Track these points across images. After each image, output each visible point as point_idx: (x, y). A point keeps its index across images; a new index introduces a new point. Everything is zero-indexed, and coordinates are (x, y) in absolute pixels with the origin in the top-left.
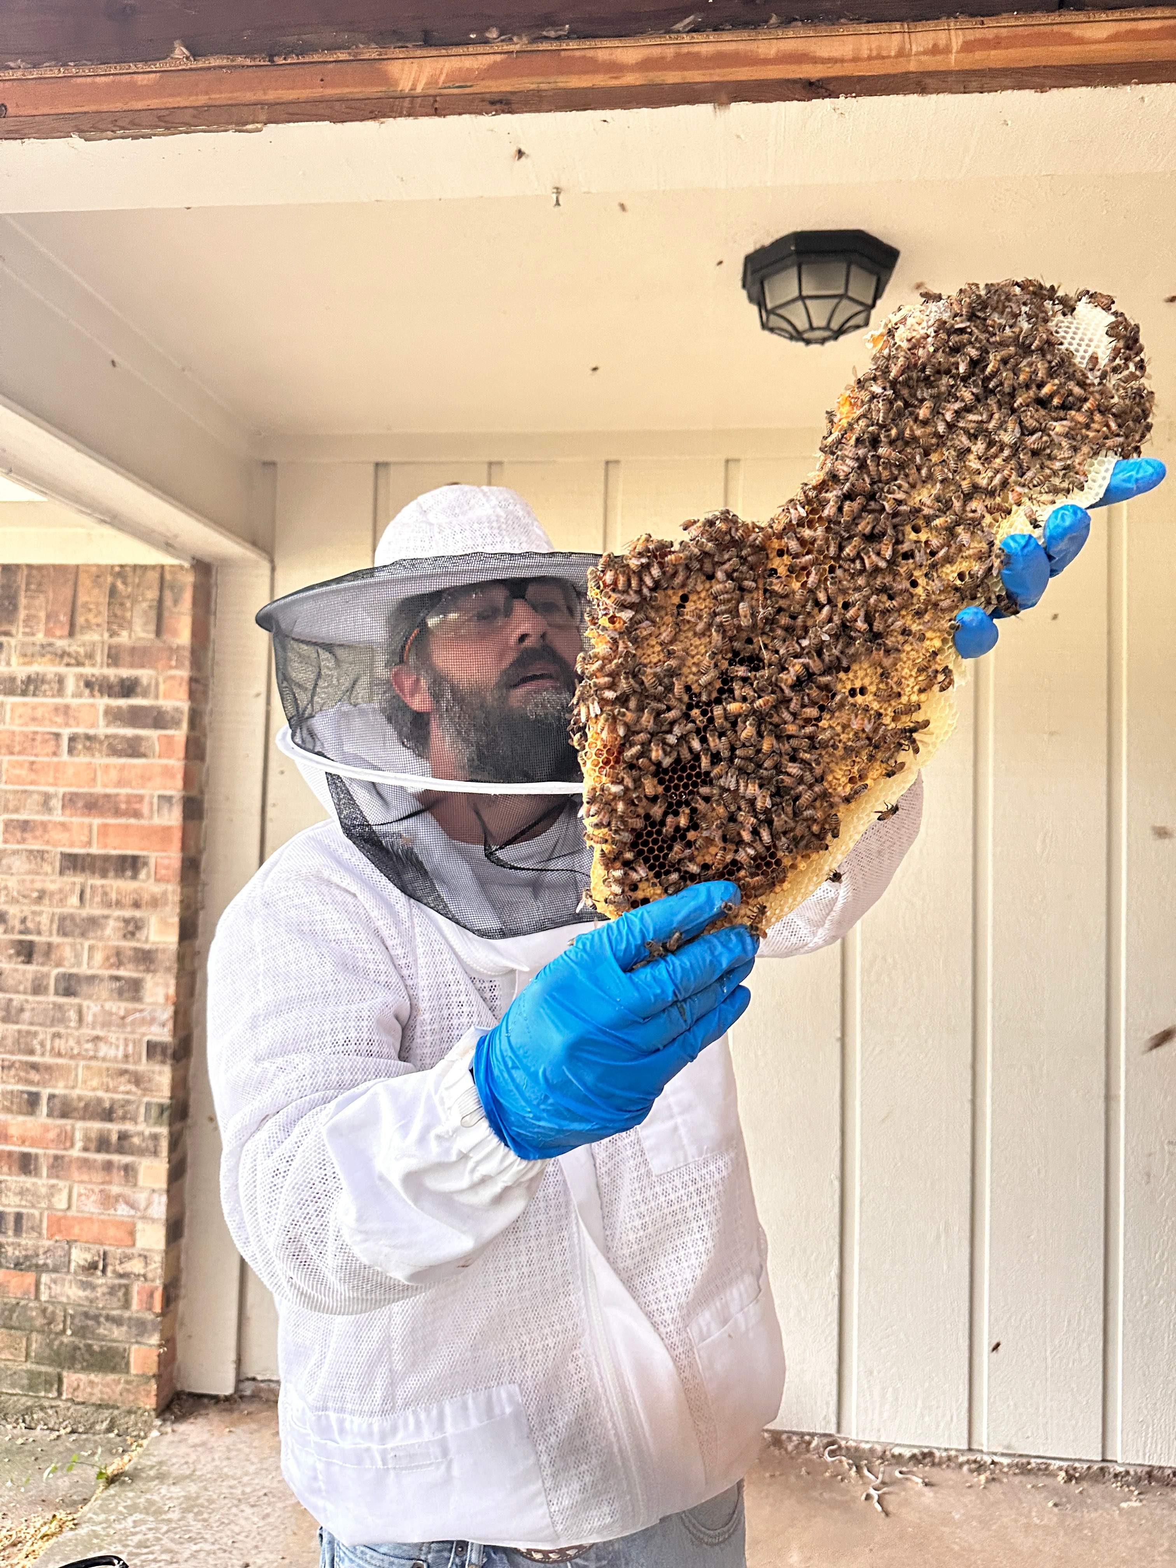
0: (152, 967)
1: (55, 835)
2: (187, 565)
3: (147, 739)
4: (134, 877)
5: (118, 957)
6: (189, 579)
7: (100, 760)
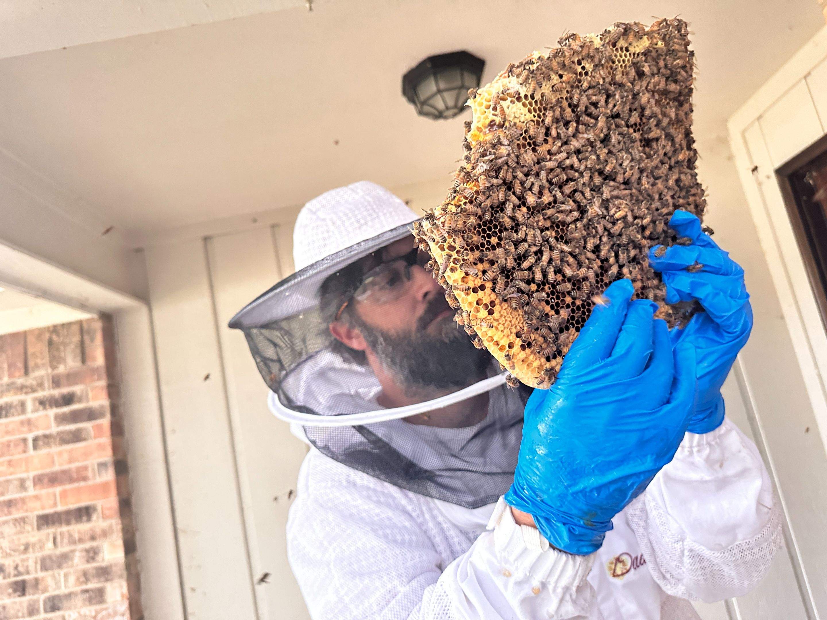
0: (109, 577)
1: (31, 504)
2: (95, 316)
3: (85, 429)
4: (89, 520)
5: (86, 576)
6: (98, 325)
7: (55, 449)
